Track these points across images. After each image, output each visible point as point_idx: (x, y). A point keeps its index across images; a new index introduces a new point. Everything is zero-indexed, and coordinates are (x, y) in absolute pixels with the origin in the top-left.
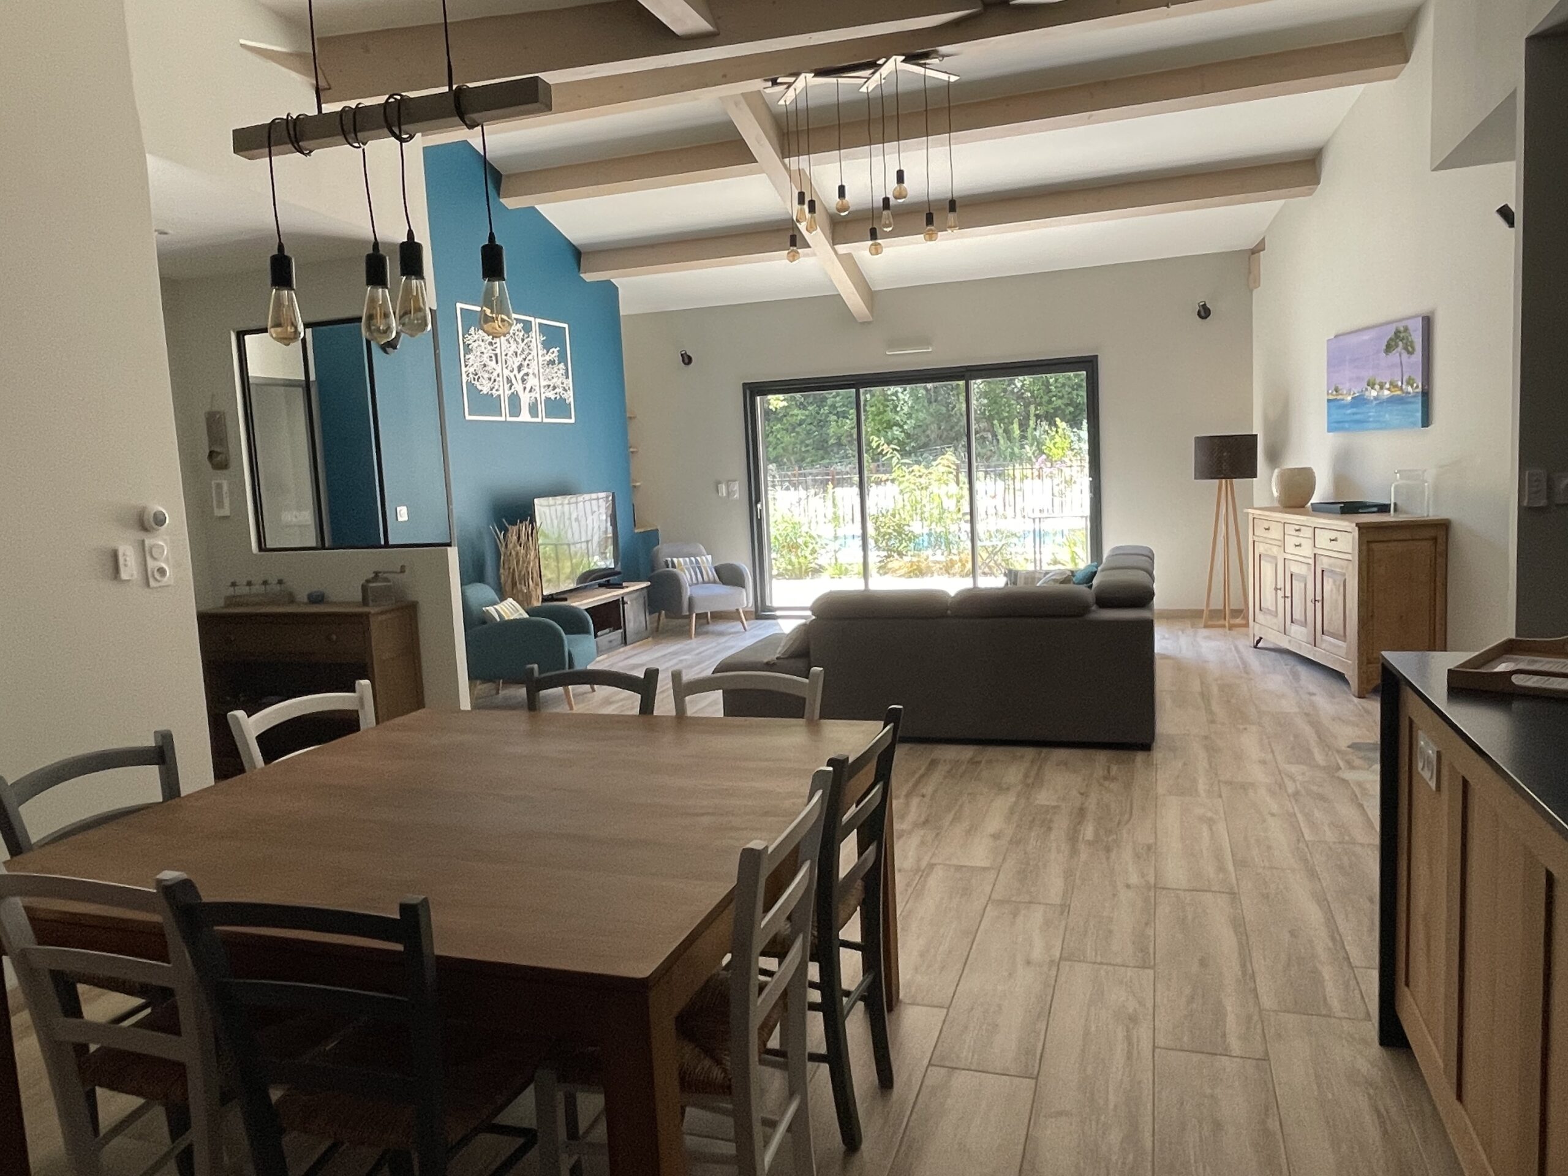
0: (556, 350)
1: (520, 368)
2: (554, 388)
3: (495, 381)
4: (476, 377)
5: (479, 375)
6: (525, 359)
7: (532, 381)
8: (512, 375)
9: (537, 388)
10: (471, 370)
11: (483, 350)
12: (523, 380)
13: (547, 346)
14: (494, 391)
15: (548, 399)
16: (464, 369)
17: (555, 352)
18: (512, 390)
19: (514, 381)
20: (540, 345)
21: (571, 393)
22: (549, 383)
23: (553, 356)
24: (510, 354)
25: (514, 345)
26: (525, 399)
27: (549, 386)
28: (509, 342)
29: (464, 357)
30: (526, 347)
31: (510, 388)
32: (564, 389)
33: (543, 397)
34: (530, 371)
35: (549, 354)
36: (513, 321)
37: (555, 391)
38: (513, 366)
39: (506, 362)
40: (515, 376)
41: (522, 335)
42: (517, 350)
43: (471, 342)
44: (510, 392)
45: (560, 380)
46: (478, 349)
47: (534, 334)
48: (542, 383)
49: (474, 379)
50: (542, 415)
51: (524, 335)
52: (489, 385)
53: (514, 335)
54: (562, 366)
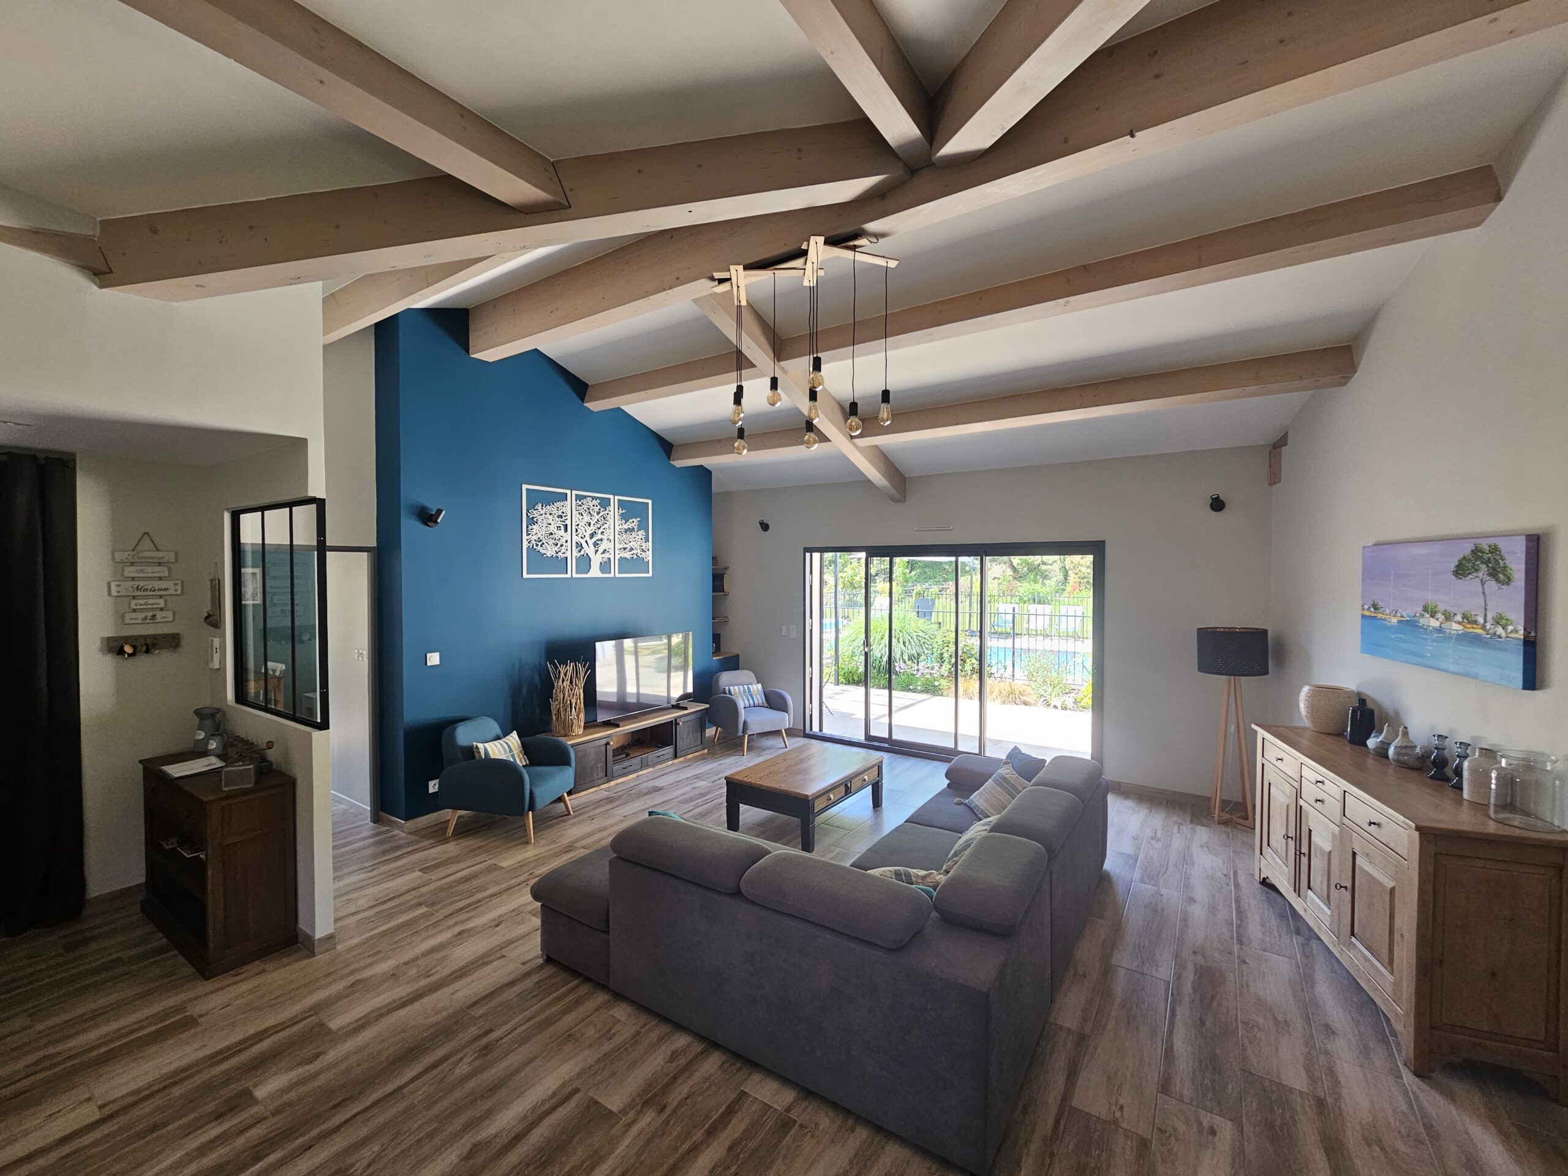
0: (636, 521)
1: (592, 536)
2: (632, 549)
3: (562, 546)
4: (540, 544)
5: (544, 541)
6: (599, 528)
7: (606, 545)
8: (583, 542)
9: (612, 551)
10: (535, 537)
11: (551, 522)
12: (595, 544)
13: (625, 518)
14: (560, 554)
15: (621, 559)
16: (525, 537)
18: (582, 553)
19: (584, 544)
20: (617, 518)
21: (650, 553)
22: (625, 546)
23: (633, 525)
24: (581, 524)
25: (587, 518)
26: (596, 561)
27: (625, 549)
28: (582, 515)
29: (527, 527)
30: (602, 518)
31: (580, 551)
32: (643, 551)
33: (617, 557)
34: (605, 537)
35: (628, 523)
36: (589, 498)
37: (632, 552)
38: (585, 534)
39: (577, 531)
40: (586, 542)
41: (597, 509)
42: (591, 521)
43: (537, 515)
44: (579, 555)
45: (639, 543)
46: (545, 521)
47: (612, 509)
48: (618, 546)
49: (537, 545)
50: (615, 573)
51: (600, 509)
52: (554, 550)
53: (589, 509)
54: (641, 534)
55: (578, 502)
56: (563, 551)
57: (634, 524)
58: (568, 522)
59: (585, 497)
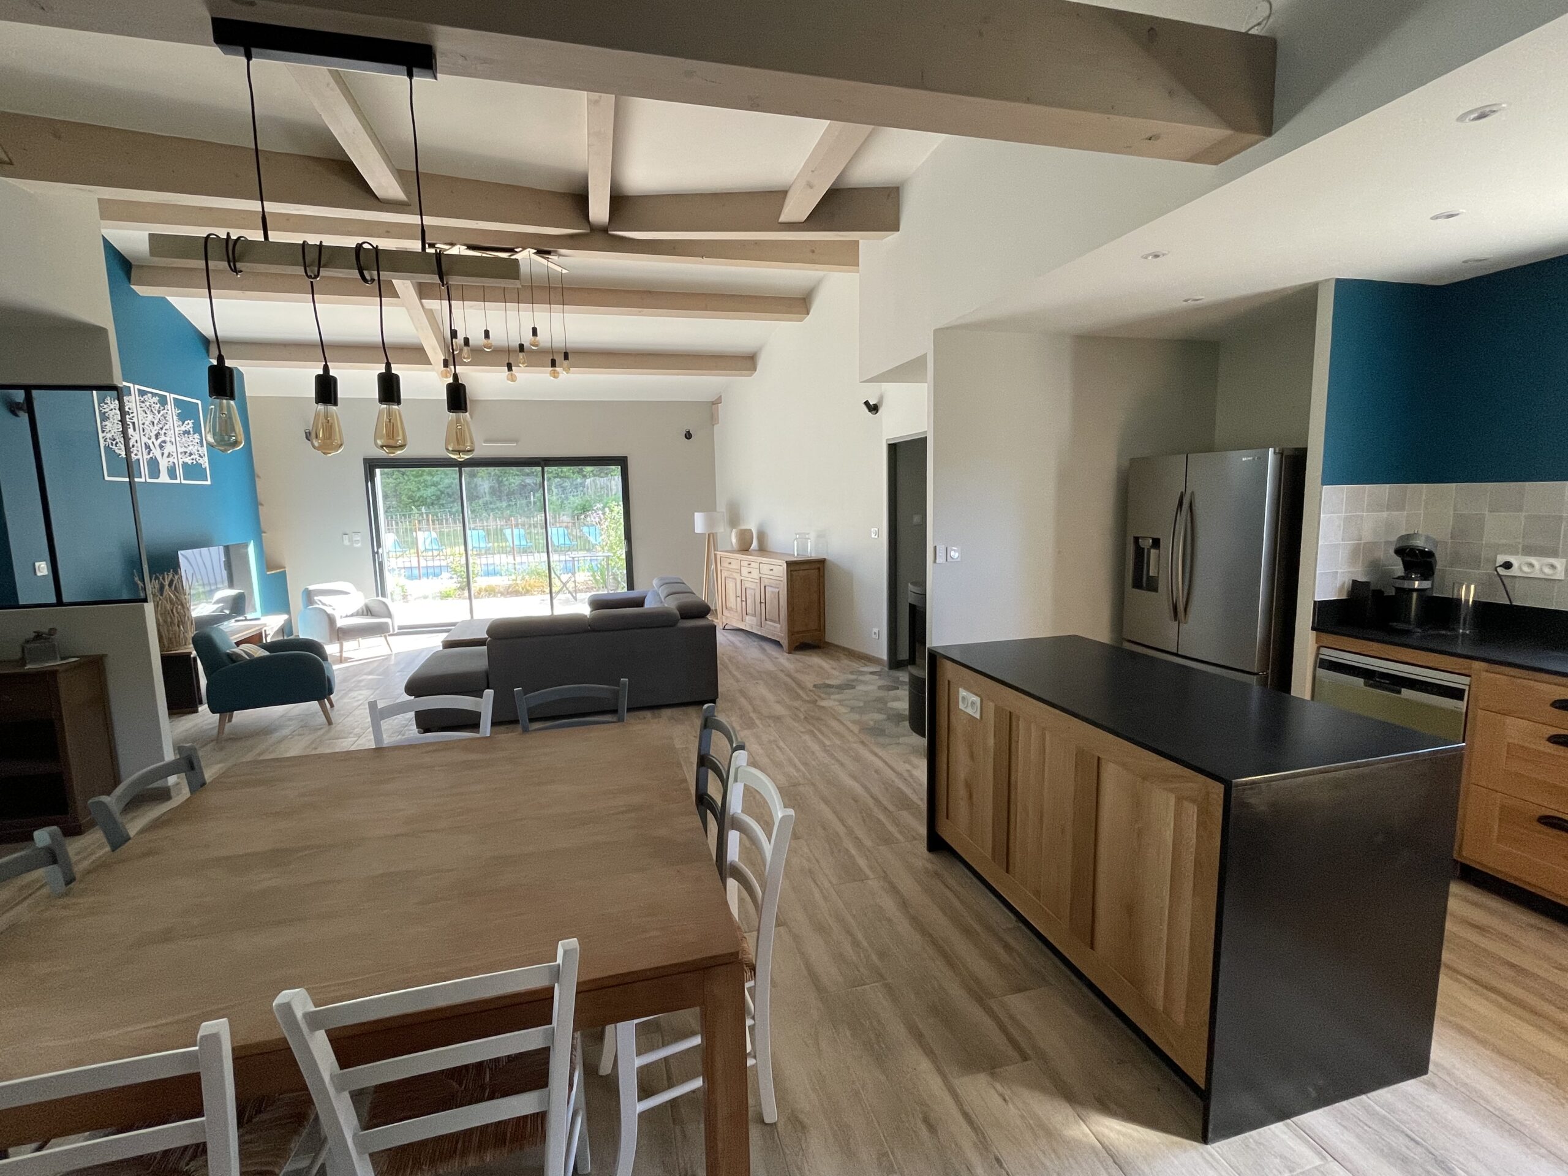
0: (190, 423)
1: (157, 436)
2: (191, 454)
3: (133, 446)
4: (114, 442)
5: (118, 440)
6: (162, 429)
7: (168, 448)
8: (150, 442)
9: (175, 455)
10: (109, 436)
12: (161, 447)
13: (182, 418)
14: (133, 455)
15: (185, 464)
16: (101, 435)
17: (189, 425)
18: (151, 455)
19: (152, 447)
20: (175, 418)
21: (206, 459)
22: (186, 450)
23: (188, 427)
24: (147, 423)
25: (150, 417)
26: (164, 464)
27: (185, 453)
28: (146, 413)
29: (101, 423)
30: (163, 418)
31: (149, 453)
32: (200, 456)
33: (180, 462)
34: (167, 439)
35: (184, 425)
36: (149, 395)
37: (192, 457)
38: (151, 434)
39: (144, 431)
40: (153, 443)
41: (158, 407)
42: (153, 420)
43: (107, 410)
44: (149, 457)
45: (196, 448)
46: (114, 417)
47: (169, 407)
48: (179, 450)
49: (112, 444)
50: (180, 479)
51: (160, 407)
53: (150, 406)
54: (197, 436)
55: (140, 397)
56: (135, 452)
58: (134, 420)
59: (145, 393)
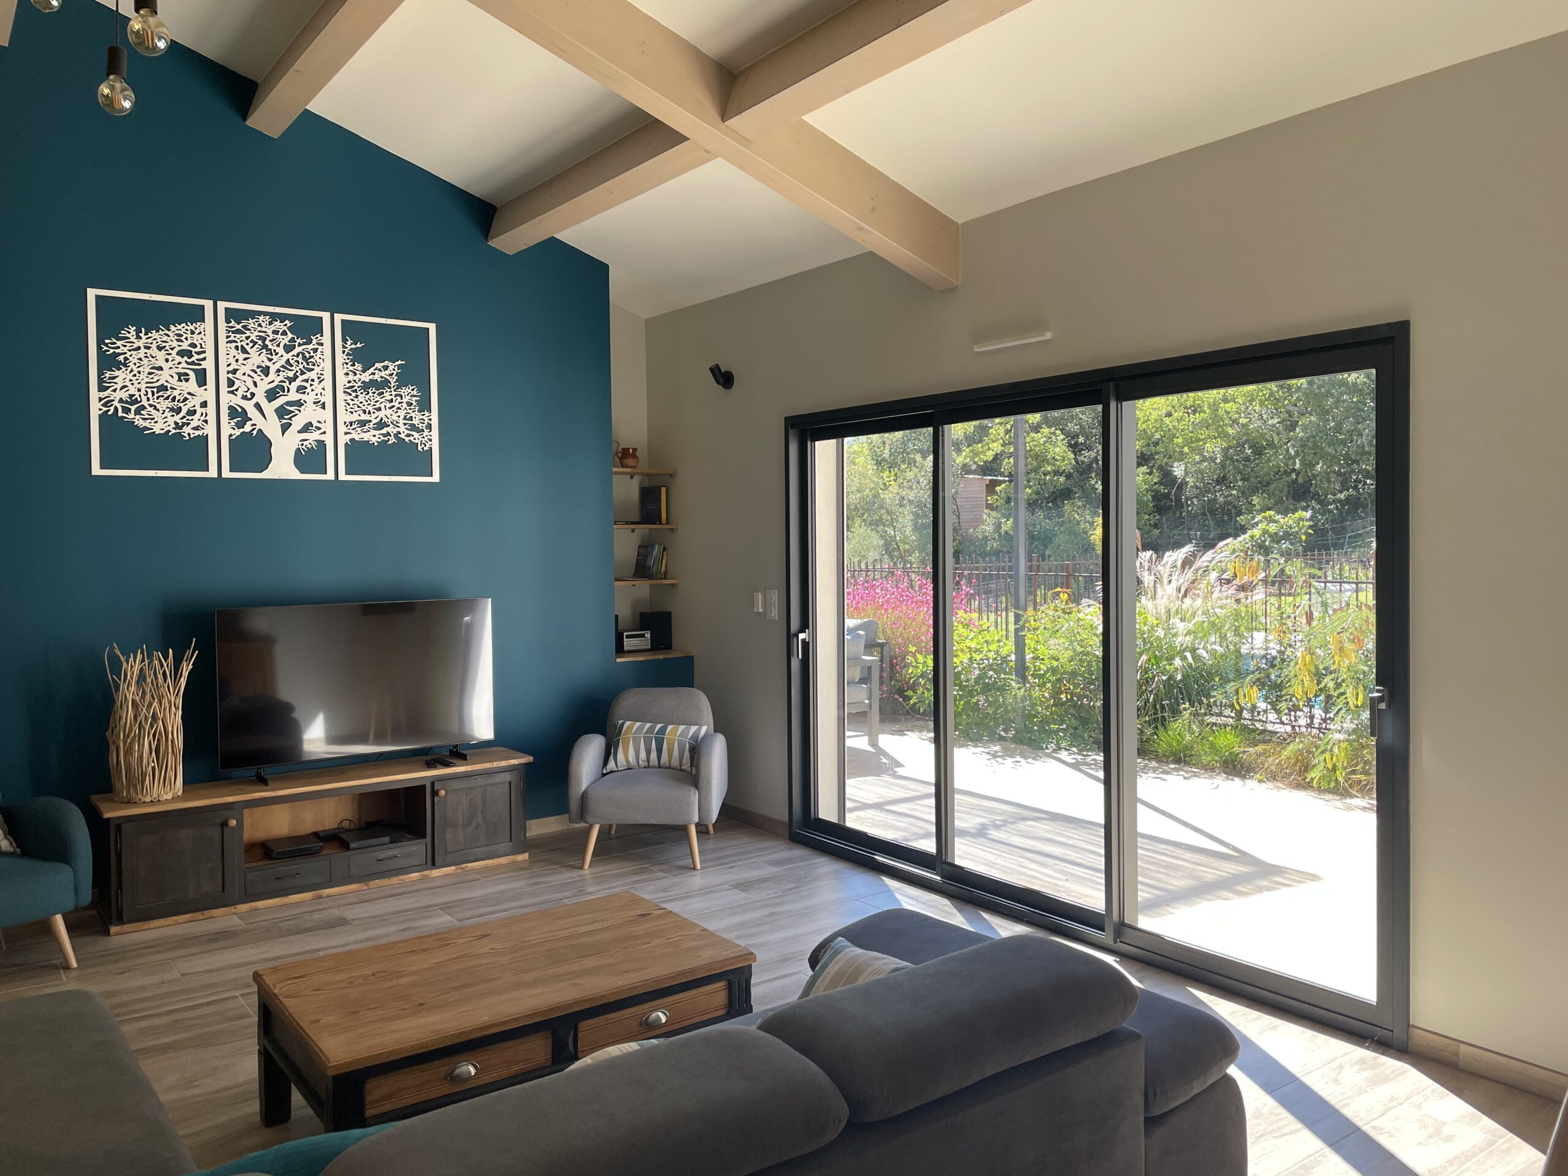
0: (392, 367)
1: (272, 395)
2: (382, 426)
3: (191, 412)
4: (133, 408)
5: (145, 403)
6: (292, 380)
7: (308, 415)
8: (249, 406)
9: (329, 427)
10: (121, 395)
11: (161, 363)
12: (281, 412)
13: (363, 358)
14: (187, 430)
15: (353, 447)
16: (94, 393)
17: (385, 370)
18: (248, 428)
19: (252, 412)
20: (340, 358)
21: (433, 434)
22: (364, 417)
23: (385, 374)
24: (243, 369)
25: (257, 358)
26: (286, 445)
27: (364, 423)
28: (244, 351)
29: (100, 373)
30: (300, 359)
31: (240, 425)
32: (413, 428)
33: (343, 440)
34: (310, 398)
35: (370, 371)
36: (261, 318)
37: (384, 431)
38: (253, 389)
39: (231, 383)
40: (258, 406)
41: (285, 340)
42: (269, 364)
43: (125, 350)
44: (238, 432)
45: (402, 413)
46: (145, 361)
47: (326, 339)
48: (343, 417)
49: (127, 411)
50: (336, 470)
51: (292, 340)
52: (171, 421)
53: (264, 339)
54: (409, 393)
55: (233, 323)
56: (194, 424)
57: (388, 372)
58: (209, 365)
59: (253, 314)
